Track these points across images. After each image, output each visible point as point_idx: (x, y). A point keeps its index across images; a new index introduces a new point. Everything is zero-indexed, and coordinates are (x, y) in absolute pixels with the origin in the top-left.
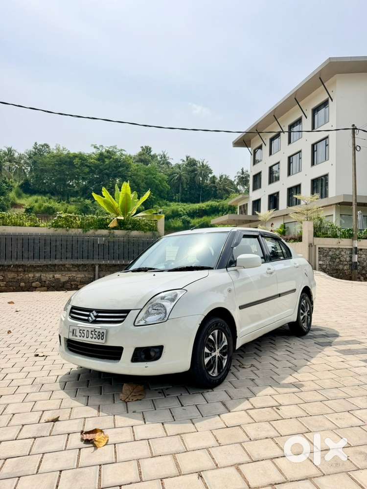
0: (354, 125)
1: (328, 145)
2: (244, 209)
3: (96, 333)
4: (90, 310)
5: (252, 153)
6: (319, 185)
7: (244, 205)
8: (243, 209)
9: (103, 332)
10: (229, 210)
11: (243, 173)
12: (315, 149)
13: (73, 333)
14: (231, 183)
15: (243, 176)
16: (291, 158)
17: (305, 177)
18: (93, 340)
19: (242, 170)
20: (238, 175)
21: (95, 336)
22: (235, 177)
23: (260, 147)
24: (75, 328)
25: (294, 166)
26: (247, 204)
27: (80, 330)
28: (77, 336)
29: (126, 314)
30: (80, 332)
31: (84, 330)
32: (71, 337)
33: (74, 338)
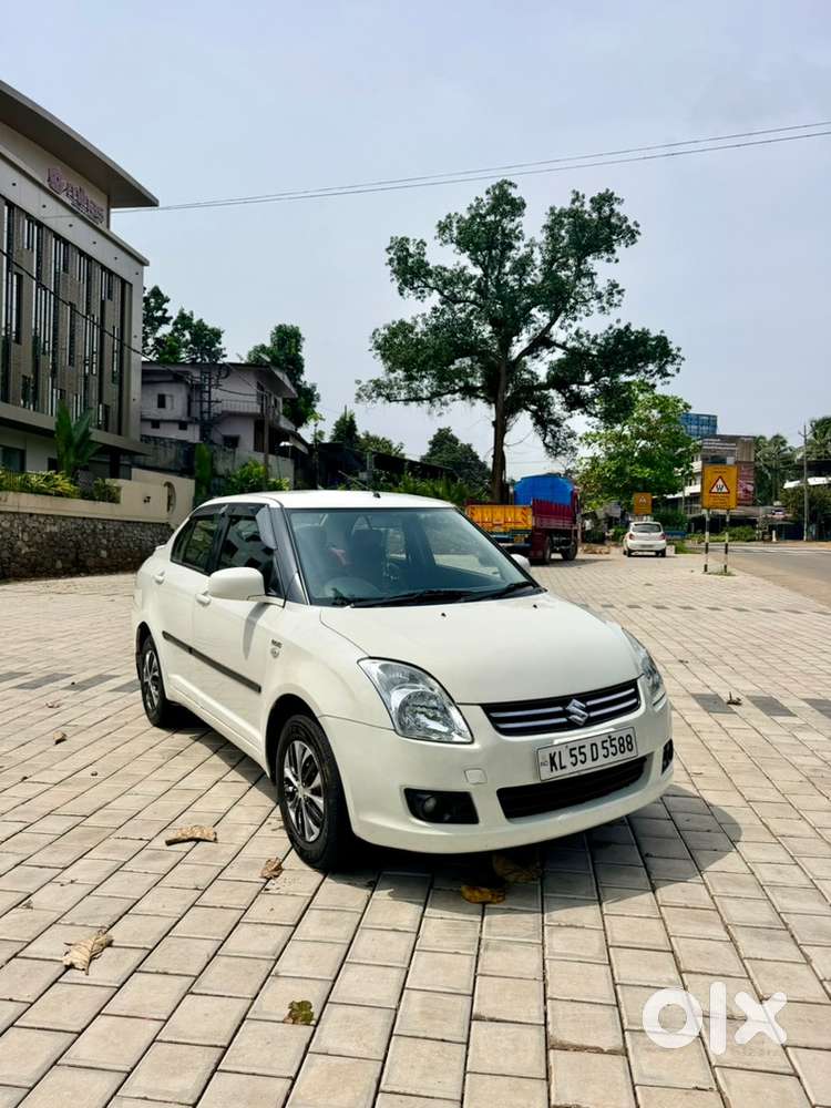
3: (613, 743)
4: (564, 701)
9: (629, 736)
13: (553, 763)
18: (611, 759)
21: (612, 750)
24: (552, 751)
27: (571, 750)
28: (565, 767)
29: (633, 690)
30: (572, 756)
31: (580, 748)
32: (547, 774)
33: (558, 774)
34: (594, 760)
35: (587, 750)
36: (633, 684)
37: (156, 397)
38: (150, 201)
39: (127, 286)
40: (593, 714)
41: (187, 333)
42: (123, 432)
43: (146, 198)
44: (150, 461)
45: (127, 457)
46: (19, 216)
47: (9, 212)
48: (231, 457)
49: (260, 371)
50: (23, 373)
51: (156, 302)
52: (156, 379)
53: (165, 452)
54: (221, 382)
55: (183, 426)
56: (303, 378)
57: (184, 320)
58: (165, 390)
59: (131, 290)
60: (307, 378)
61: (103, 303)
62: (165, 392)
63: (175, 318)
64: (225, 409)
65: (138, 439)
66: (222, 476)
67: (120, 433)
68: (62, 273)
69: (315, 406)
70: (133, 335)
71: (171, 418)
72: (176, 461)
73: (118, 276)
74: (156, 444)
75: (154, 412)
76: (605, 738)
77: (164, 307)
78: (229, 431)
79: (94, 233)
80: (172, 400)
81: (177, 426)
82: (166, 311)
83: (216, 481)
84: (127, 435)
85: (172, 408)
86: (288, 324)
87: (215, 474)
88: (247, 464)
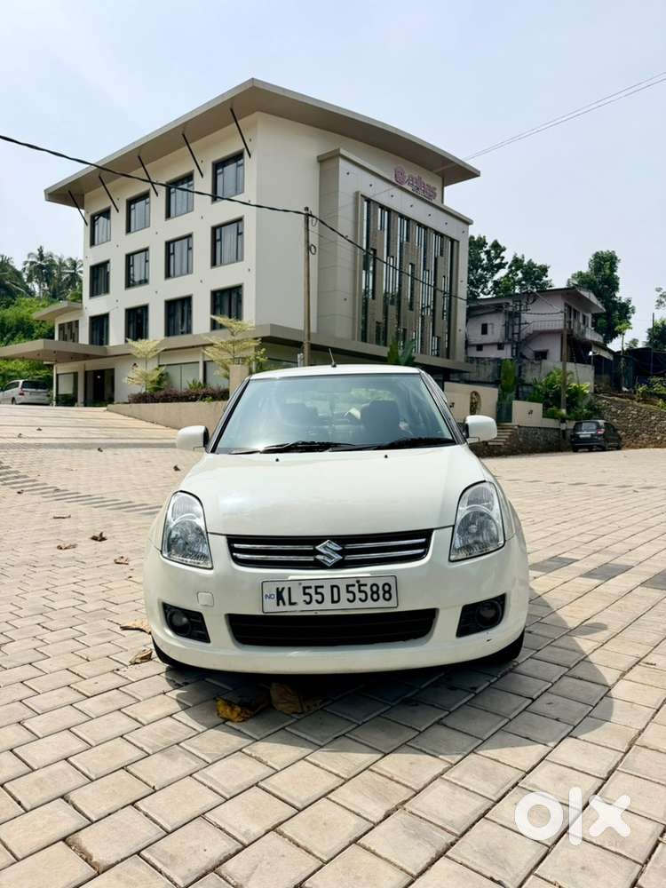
0: (307, 209)
1: (241, 233)
2: (70, 330)
3: (363, 588)
4: (313, 541)
5: (88, 221)
6: (227, 301)
7: (70, 324)
8: (67, 332)
9: (387, 584)
10: (17, 331)
11: (41, 257)
12: (218, 237)
13: (280, 597)
14: (18, 274)
15: (43, 264)
16: (172, 245)
17: (200, 283)
18: (357, 605)
19: (41, 251)
20: (30, 260)
21: (360, 595)
22: (25, 263)
23: (106, 213)
24: (280, 585)
25: (177, 260)
26: (77, 322)
27: (305, 588)
28: (294, 604)
29: (423, 540)
30: (305, 594)
31: (317, 587)
32: (271, 607)
33: (285, 610)
34: (333, 602)
35: (326, 591)
36: (427, 534)
37: (481, 327)
38: (473, 173)
39: (455, 243)
40: (349, 557)
41: (519, 272)
42: (451, 357)
43: (470, 171)
44: (473, 377)
45: (456, 375)
46: (374, 208)
47: (368, 207)
48: (538, 368)
49: (568, 294)
50: (377, 320)
51: (496, 252)
52: (480, 312)
53: (485, 370)
54: (530, 307)
55: (500, 346)
56: (618, 295)
57: (517, 262)
58: (488, 319)
59: (458, 246)
60: (622, 295)
61: (436, 259)
62: (488, 322)
63: (510, 263)
64: (536, 329)
65: (463, 360)
66: (530, 385)
67: (448, 357)
68: (405, 243)
69: (630, 318)
70: (459, 280)
71: (491, 341)
72: (493, 375)
73: (447, 237)
74: (478, 362)
75: (477, 337)
76: (354, 582)
77: (502, 255)
78: (539, 347)
79: (431, 208)
80: (493, 328)
81: (496, 347)
82: (503, 258)
83: (525, 389)
84: (454, 358)
85: (493, 333)
86: (605, 250)
87: (523, 383)
88: (551, 373)
